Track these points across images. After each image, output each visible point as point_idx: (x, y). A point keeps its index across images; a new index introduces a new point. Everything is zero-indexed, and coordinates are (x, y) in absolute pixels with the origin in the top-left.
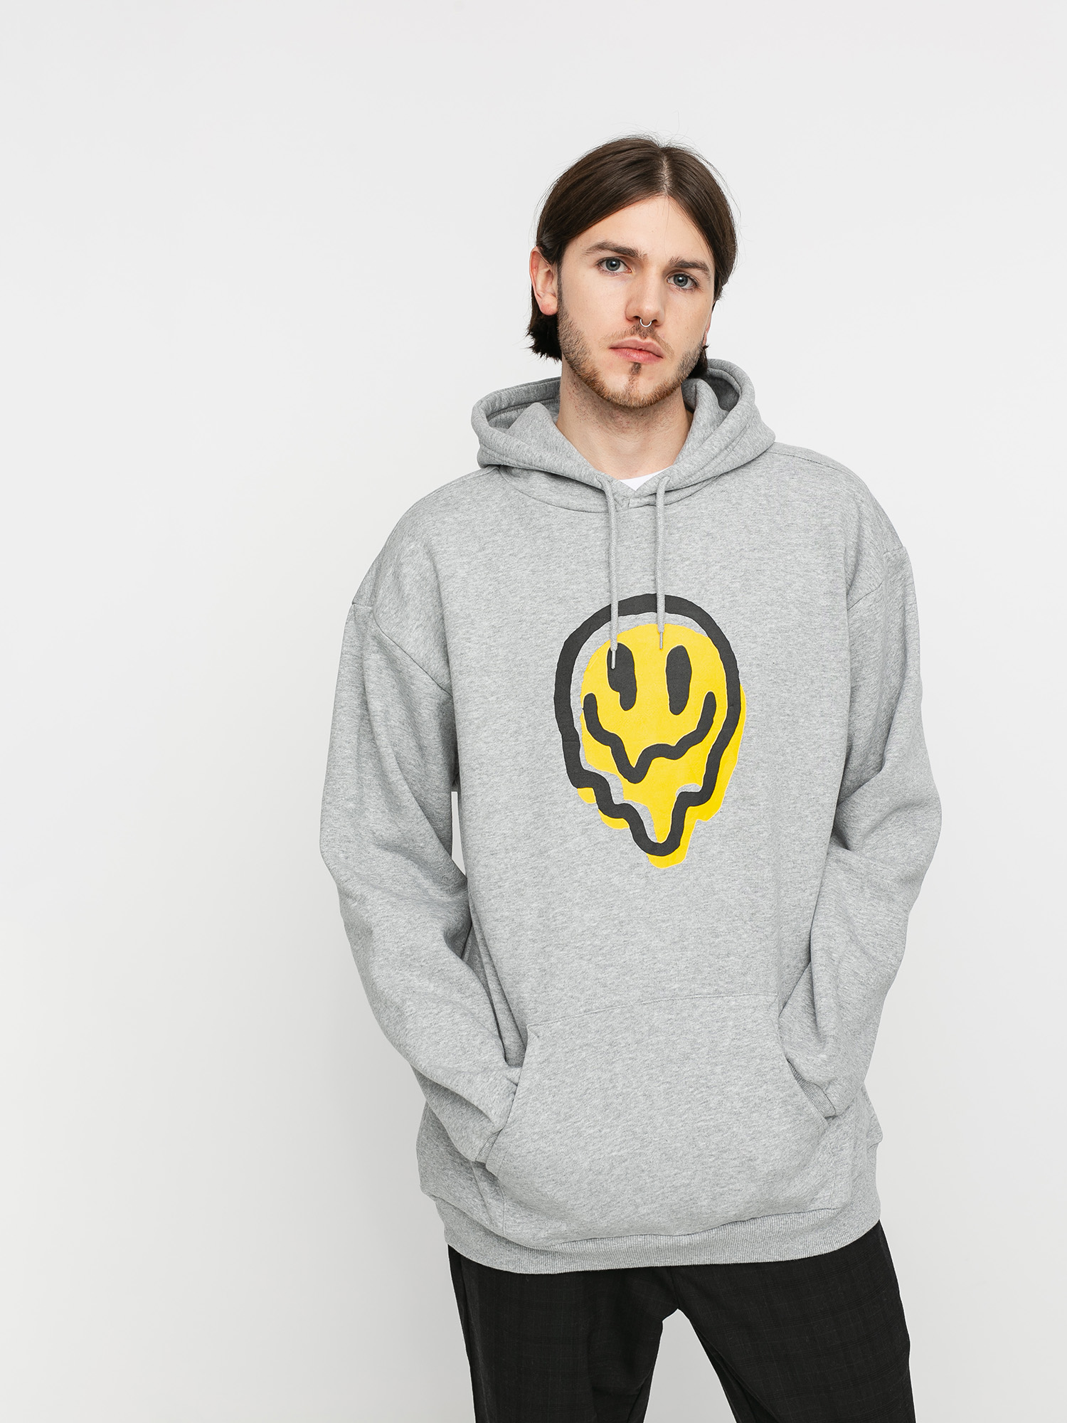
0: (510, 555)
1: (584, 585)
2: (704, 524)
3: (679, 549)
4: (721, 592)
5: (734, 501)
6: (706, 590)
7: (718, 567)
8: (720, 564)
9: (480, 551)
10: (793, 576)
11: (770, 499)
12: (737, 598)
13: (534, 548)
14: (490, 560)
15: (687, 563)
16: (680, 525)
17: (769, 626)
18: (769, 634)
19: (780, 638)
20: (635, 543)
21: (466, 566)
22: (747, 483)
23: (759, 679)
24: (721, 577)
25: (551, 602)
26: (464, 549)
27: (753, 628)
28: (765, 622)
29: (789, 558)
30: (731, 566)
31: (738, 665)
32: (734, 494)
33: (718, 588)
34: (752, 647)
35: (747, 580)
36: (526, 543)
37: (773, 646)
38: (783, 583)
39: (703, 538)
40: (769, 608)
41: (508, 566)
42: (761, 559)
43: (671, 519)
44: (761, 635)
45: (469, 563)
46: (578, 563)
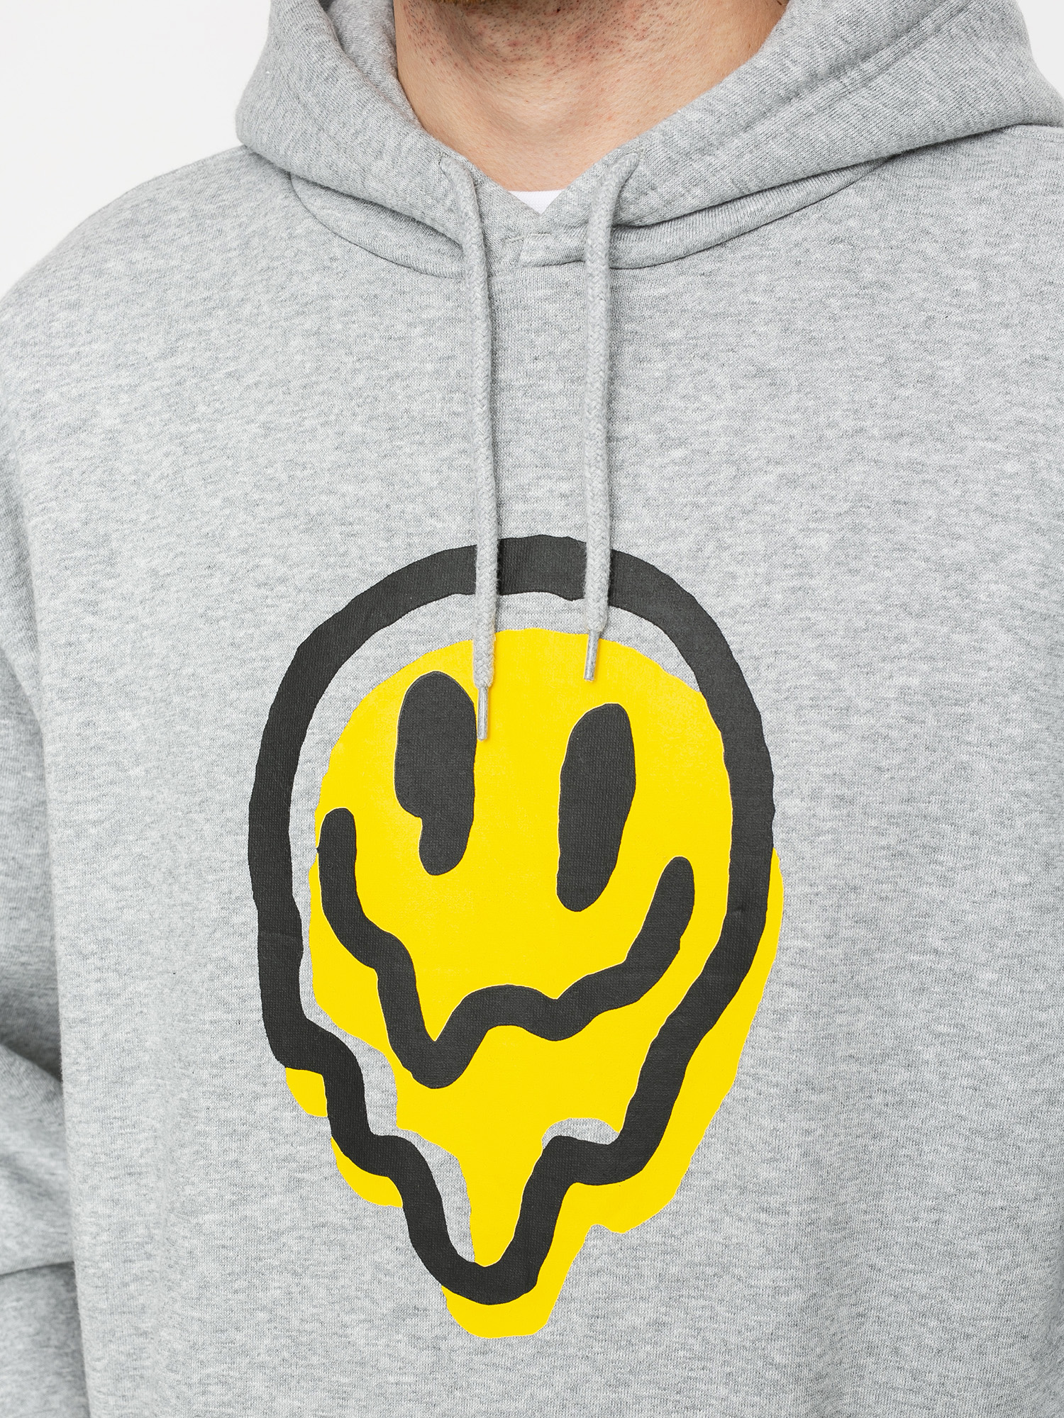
0: (229, 375)
1: (374, 487)
2: (753, 340)
3: (659, 408)
4: (767, 557)
5: (868, 275)
6: (722, 547)
7: (771, 478)
8: (780, 469)
9: (163, 356)
10: (1013, 528)
11: (993, 277)
12: (813, 582)
13: (281, 359)
14: (179, 383)
15: (678, 453)
16: (675, 334)
17: (900, 680)
18: (894, 707)
19: (931, 722)
20: (528, 375)
21: (124, 398)
22: (926, 223)
23: (837, 841)
24: (775, 509)
25: (288, 523)
26: (128, 348)
27: (845, 682)
28: (888, 667)
29: (1010, 467)
30: (814, 479)
31: (776, 789)
32: (874, 253)
33: (759, 544)
34: (829, 741)
35: (856, 529)
36: (268, 341)
37: (903, 744)
38: (972, 549)
39: (742, 382)
40: (909, 625)
41: (217, 405)
42: (915, 466)
43: (647, 313)
44: (868, 705)
45: (133, 388)
46: (371, 418)
